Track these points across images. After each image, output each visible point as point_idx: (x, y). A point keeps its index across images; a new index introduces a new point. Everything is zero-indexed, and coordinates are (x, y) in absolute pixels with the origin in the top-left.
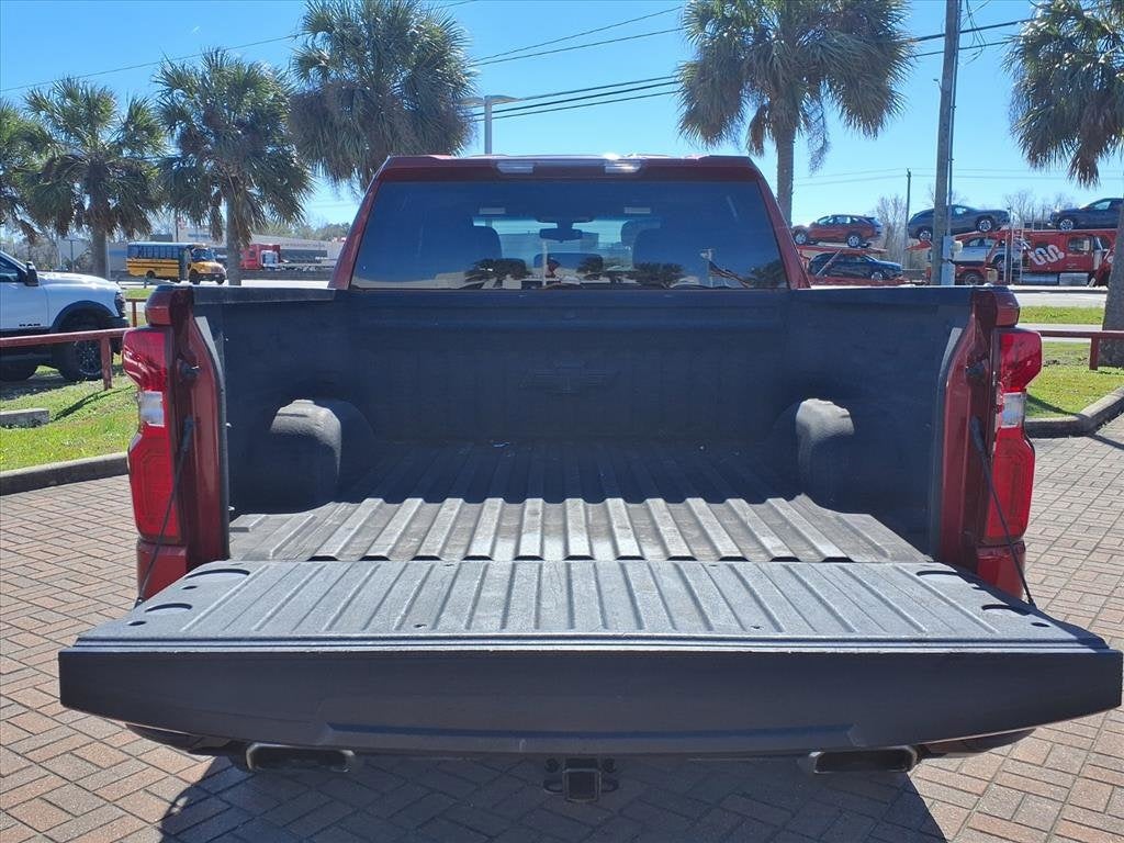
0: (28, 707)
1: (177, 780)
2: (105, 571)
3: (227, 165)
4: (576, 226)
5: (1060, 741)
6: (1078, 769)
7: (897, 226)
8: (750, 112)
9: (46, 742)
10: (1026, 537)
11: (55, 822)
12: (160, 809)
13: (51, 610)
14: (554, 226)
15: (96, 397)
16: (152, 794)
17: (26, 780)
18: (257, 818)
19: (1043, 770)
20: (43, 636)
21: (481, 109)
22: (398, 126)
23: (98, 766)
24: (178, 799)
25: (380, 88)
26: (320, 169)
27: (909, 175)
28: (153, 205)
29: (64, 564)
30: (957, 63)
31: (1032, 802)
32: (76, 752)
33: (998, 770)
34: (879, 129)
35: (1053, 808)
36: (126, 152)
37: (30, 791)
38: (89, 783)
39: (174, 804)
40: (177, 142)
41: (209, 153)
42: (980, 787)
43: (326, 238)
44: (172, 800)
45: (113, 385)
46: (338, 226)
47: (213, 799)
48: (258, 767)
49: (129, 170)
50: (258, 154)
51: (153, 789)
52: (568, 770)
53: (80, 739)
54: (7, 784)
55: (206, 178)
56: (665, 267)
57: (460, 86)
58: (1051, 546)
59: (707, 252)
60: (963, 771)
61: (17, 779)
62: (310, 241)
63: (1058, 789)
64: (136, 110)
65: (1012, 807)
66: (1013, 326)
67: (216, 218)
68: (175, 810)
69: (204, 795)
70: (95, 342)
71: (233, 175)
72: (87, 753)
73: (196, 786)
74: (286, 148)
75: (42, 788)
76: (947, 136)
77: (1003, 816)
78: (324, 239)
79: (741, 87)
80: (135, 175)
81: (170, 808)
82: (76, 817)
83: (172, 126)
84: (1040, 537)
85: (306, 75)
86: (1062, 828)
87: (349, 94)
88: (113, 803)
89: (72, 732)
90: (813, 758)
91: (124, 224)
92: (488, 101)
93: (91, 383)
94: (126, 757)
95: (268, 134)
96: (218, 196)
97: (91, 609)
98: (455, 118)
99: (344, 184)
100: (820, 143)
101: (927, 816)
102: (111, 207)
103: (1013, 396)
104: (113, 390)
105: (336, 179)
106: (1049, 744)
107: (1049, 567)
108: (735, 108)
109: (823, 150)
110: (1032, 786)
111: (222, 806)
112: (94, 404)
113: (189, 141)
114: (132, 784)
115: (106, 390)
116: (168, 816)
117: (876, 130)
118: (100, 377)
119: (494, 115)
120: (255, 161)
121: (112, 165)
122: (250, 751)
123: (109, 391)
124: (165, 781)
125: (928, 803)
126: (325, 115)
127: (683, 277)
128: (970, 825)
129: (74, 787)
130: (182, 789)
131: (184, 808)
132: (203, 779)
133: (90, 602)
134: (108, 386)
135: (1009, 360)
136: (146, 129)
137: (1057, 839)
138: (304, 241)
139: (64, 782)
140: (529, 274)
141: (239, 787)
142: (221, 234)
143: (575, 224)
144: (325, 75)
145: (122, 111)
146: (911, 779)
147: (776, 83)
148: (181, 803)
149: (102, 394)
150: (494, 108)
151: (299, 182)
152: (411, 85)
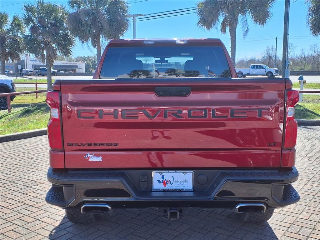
0: (3, 207)
1: (52, 226)
2: (19, 169)
3: (47, 38)
4: (166, 59)
5: (314, 213)
6: (318, 220)
7: (273, 56)
8: (221, 19)
9: (11, 216)
10: (296, 147)
11: (18, 237)
12: (48, 233)
13: (5, 180)
14: (159, 59)
15: (6, 115)
16: (45, 229)
17: (7, 226)
18: (77, 235)
19: (308, 221)
20: (4, 187)
21: (132, 18)
22: (103, 24)
23: (28, 222)
24: (53, 230)
25: (98, 11)
26: (78, 38)
27: (277, 39)
28: (21, 51)
29: (6, 166)
30: (290, 3)
31: (304, 229)
32: (20, 218)
33: (295, 221)
34: (265, 24)
35: (310, 231)
36: (11, 33)
37: (9, 229)
38: (25, 226)
39: (52, 232)
40: (30, 30)
41: (40, 33)
42: (289, 225)
43: (77, 61)
44: (51, 230)
45: (11, 111)
46: (81, 57)
47: (63, 231)
48: (84, 212)
49: (13, 39)
50: (57, 34)
51: (45, 228)
52: (170, 211)
53: (21, 215)
54: (2, 227)
55: (39, 42)
56: (194, 72)
57: (124, 11)
58: (316, 159)
59: (207, 67)
60: (284, 221)
61: (4, 226)
62: (72, 62)
63: (312, 226)
64: (15, 19)
65: (298, 230)
66: (291, 89)
67: (43, 55)
68: (52, 233)
69: (60, 229)
70: (5, 97)
71: (49, 41)
72: (24, 218)
73: (58, 227)
74: (66, 32)
75: (12, 228)
76: (287, 27)
77: (295, 232)
78: (76, 61)
79: (218, 10)
80: (14, 40)
81: (51, 233)
82: (24, 235)
83: (28, 24)
84: (313, 156)
85: (73, 7)
86: (312, 235)
87: (87, 13)
88: (34, 232)
89: (18, 213)
90: (237, 208)
91: (11, 57)
92: (134, 16)
93: (4, 111)
94: (35, 220)
95: (59, 27)
96: (43, 47)
97: (17, 179)
98: (123, 21)
99: (85, 43)
100: (246, 29)
101: (273, 233)
102: (7, 52)
103: (292, 108)
104: (11, 113)
105: (83, 42)
106: (310, 214)
107: (315, 165)
108: (216, 18)
109: (247, 31)
110: (304, 225)
111: (66, 232)
112: (5, 118)
113: (33, 29)
114: (38, 227)
115: (9, 113)
116: (50, 235)
117: (263, 25)
118: (7, 109)
119: (136, 20)
120: (56, 36)
121: (8, 37)
122: (82, 208)
123: (10, 113)
124: (48, 226)
125: (273, 229)
126: (80, 20)
127: (200, 75)
128: (285, 235)
129: (22, 228)
130: (53, 228)
131: (55, 233)
132: (59, 225)
133: (16, 177)
134: (9, 112)
135: (291, 98)
136: (18, 25)
137: (310, 238)
138: (70, 63)
139: (18, 226)
140: (150, 74)
141: (70, 227)
142: (44, 61)
143: (166, 58)
144: (79, 7)
145: (10, 20)
146: (269, 224)
147: (228, 9)
148: (54, 231)
149: (8, 114)
150: (136, 18)
151: (71, 43)
152: (108, 10)
